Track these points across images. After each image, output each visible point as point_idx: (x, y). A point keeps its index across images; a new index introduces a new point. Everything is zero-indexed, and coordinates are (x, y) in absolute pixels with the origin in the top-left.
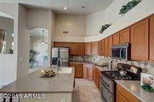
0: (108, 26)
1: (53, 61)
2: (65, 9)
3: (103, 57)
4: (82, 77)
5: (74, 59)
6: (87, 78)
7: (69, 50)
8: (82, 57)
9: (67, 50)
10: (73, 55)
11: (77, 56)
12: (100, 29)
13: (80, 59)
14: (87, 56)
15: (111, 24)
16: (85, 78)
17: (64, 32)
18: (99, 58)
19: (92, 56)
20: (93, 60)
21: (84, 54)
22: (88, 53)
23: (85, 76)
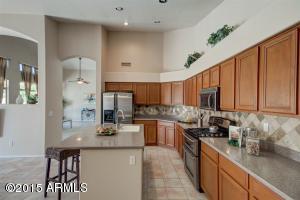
0: (197, 56)
1: (106, 116)
2: (126, 24)
3: (192, 108)
4: (156, 144)
5: (141, 113)
6: (165, 145)
7: (133, 96)
8: (157, 109)
9: (129, 97)
10: (139, 106)
11: (147, 106)
12: (185, 61)
13: (153, 111)
14: (166, 106)
15: (203, 53)
16: (162, 146)
17: (123, 64)
18: (185, 109)
19: (173, 107)
20: (174, 113)
21: (159, 104)
22: (167, 100)
23: (161, 141)
